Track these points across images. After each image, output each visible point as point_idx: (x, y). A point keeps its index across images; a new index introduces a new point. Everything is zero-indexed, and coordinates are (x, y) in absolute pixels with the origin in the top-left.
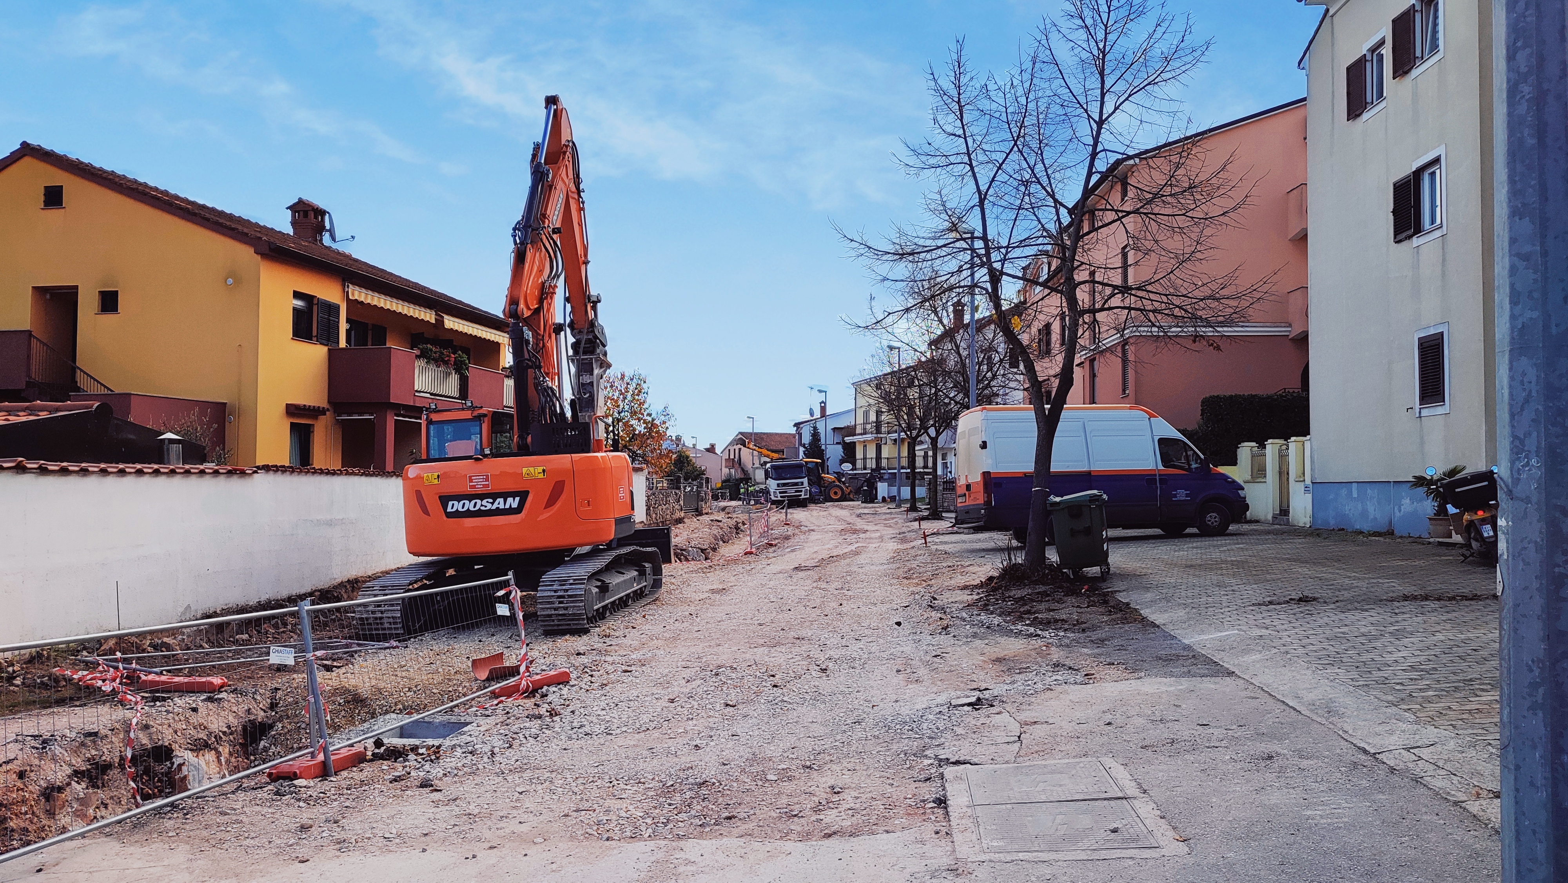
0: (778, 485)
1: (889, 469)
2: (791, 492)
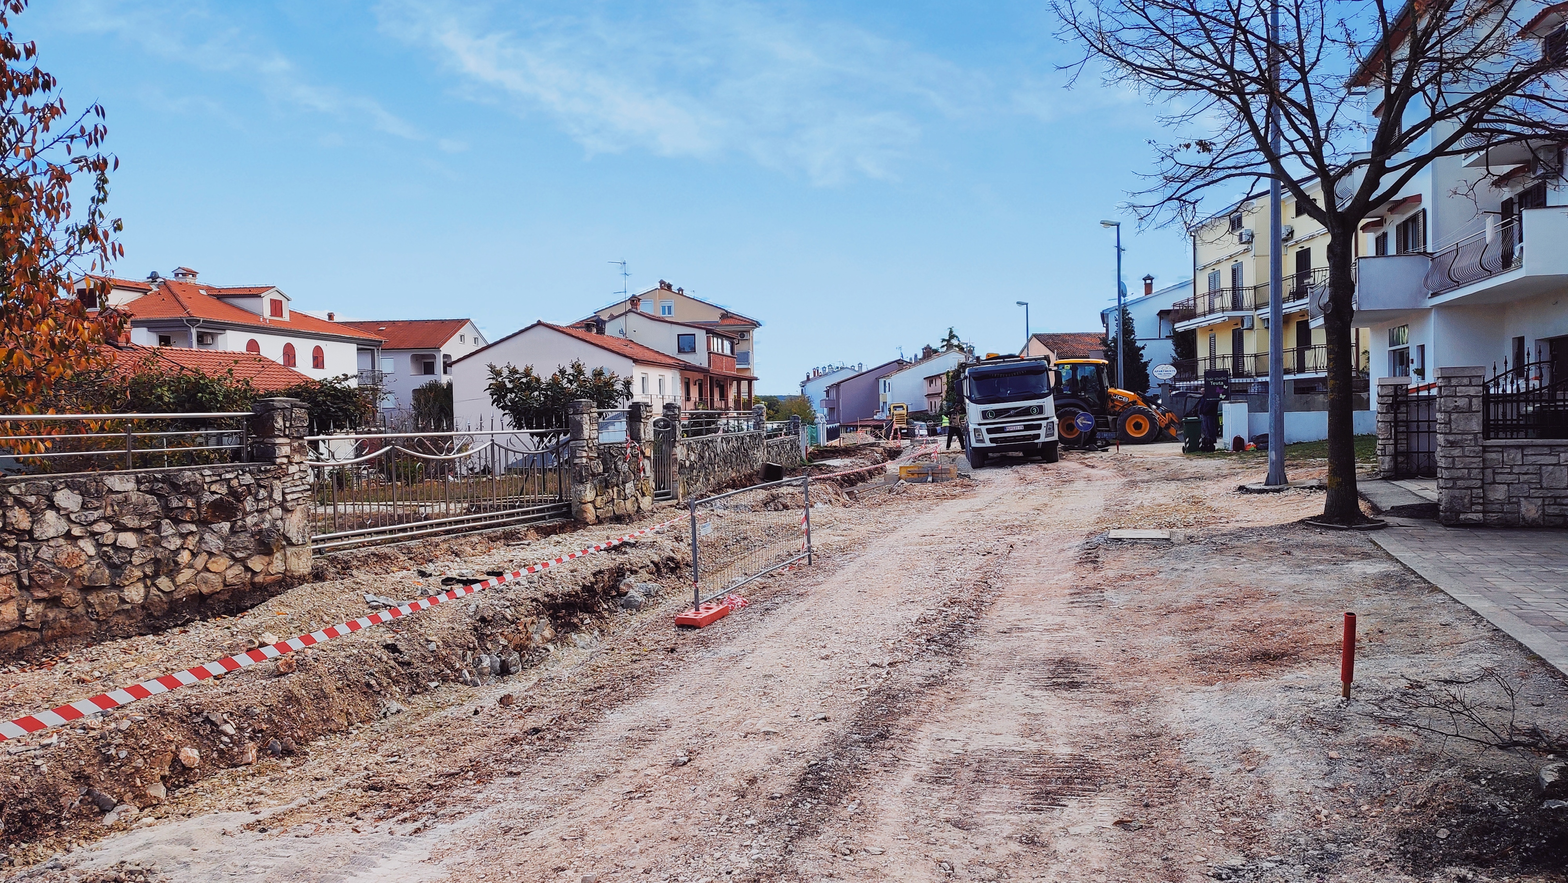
0: (985, 414)
1: (1258, 375)
2: (1015, 428)
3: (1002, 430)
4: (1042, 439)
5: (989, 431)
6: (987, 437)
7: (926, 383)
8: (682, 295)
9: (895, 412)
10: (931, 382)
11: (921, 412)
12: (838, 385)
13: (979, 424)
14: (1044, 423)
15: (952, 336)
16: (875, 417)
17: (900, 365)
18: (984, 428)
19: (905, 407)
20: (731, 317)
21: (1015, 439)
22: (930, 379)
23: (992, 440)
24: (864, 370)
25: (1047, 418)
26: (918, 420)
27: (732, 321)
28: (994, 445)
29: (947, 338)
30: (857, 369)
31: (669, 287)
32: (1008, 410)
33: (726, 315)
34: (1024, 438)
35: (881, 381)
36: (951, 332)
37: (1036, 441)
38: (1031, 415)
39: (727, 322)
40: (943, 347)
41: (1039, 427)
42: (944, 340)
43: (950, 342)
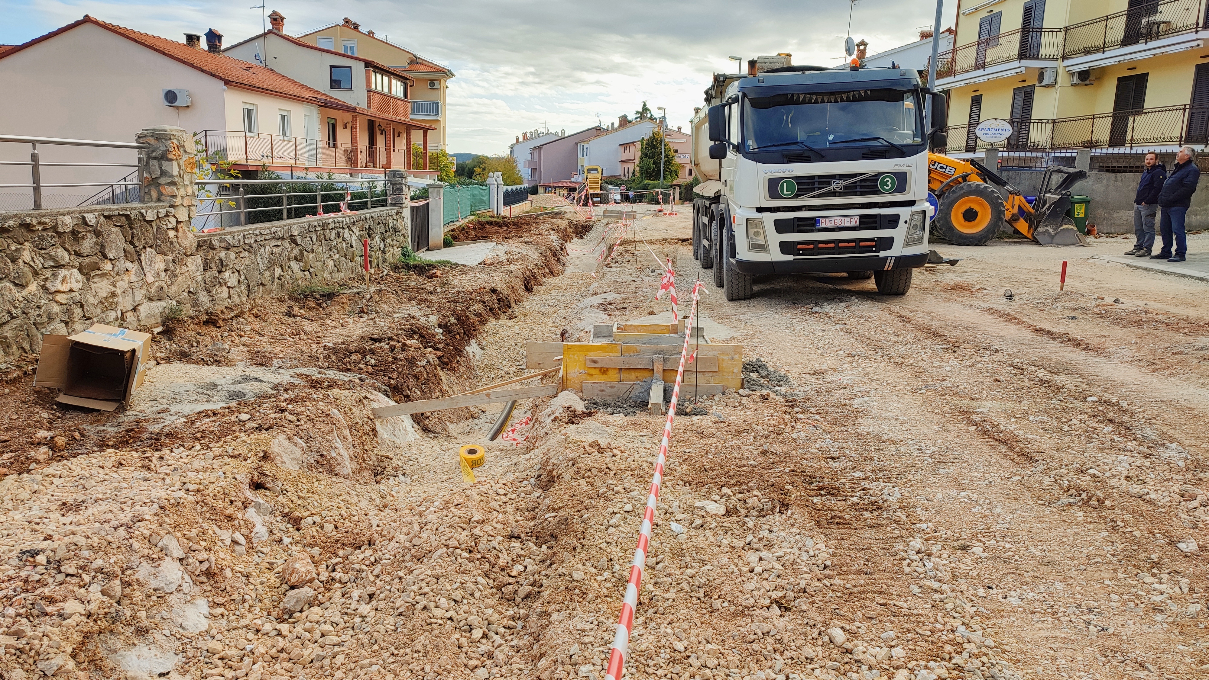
0: (773, 187)
1: (1053, 148)
2: (837, 221)
3: (809, 225)
4: (898, 250)
5: (781, 226)
6: (775, 239)
7: (621, 149)
8: (373, 37)
9: (589, 175)
10: (625, 149)
11: (615, 176)
12: (540, 147)
13: (760, 210)
14: (904, 213)
15: (645, 109)
16: (573, 179)
17: (598, 131)
18: (769, 218)
19: (600, 170)
20: (421, 64)
21: (837, 246)
22: (625, 146)
23: (785, 247)
24: (566, 135)
25: (912, 203)
26: (611, 184)
27: (421, 68)
28: (790, 258)
29: (641, 110)
30: (560, 135)
31: (356, 27)
32: (826, 179)
33: (415, 61)
34: (858, 245)
35: (580, 146)
36: (644, 105)
37: (882, 254)
38: (876, 192)
39: (415, 68)
40: (636, 118)
41: (893, 222)
42: (637, 112)
43: (644, 113)
